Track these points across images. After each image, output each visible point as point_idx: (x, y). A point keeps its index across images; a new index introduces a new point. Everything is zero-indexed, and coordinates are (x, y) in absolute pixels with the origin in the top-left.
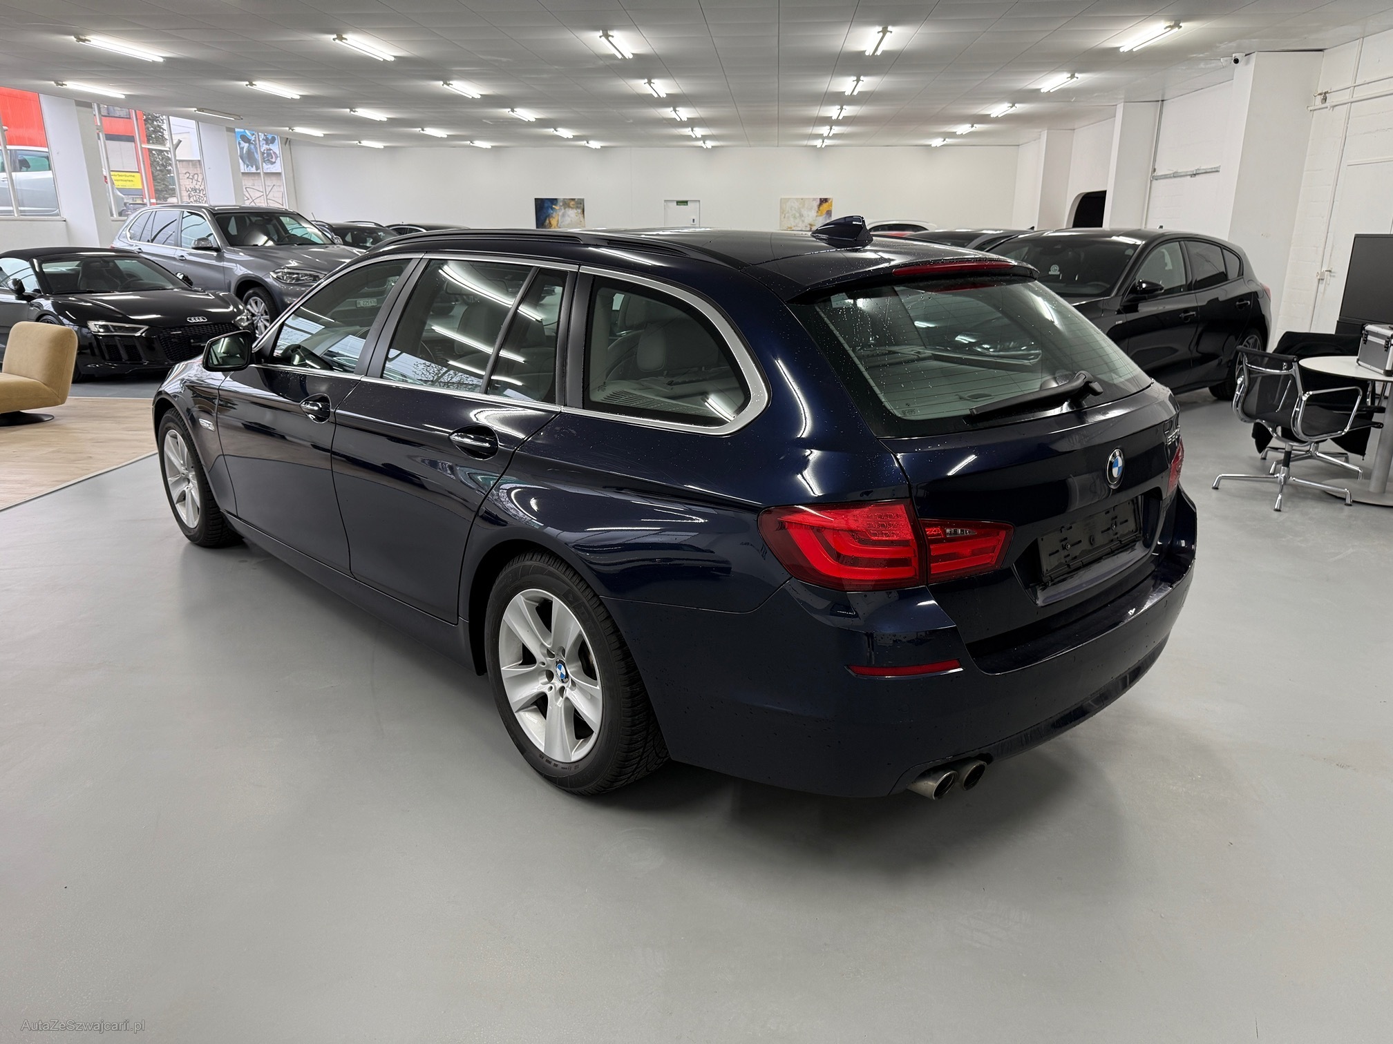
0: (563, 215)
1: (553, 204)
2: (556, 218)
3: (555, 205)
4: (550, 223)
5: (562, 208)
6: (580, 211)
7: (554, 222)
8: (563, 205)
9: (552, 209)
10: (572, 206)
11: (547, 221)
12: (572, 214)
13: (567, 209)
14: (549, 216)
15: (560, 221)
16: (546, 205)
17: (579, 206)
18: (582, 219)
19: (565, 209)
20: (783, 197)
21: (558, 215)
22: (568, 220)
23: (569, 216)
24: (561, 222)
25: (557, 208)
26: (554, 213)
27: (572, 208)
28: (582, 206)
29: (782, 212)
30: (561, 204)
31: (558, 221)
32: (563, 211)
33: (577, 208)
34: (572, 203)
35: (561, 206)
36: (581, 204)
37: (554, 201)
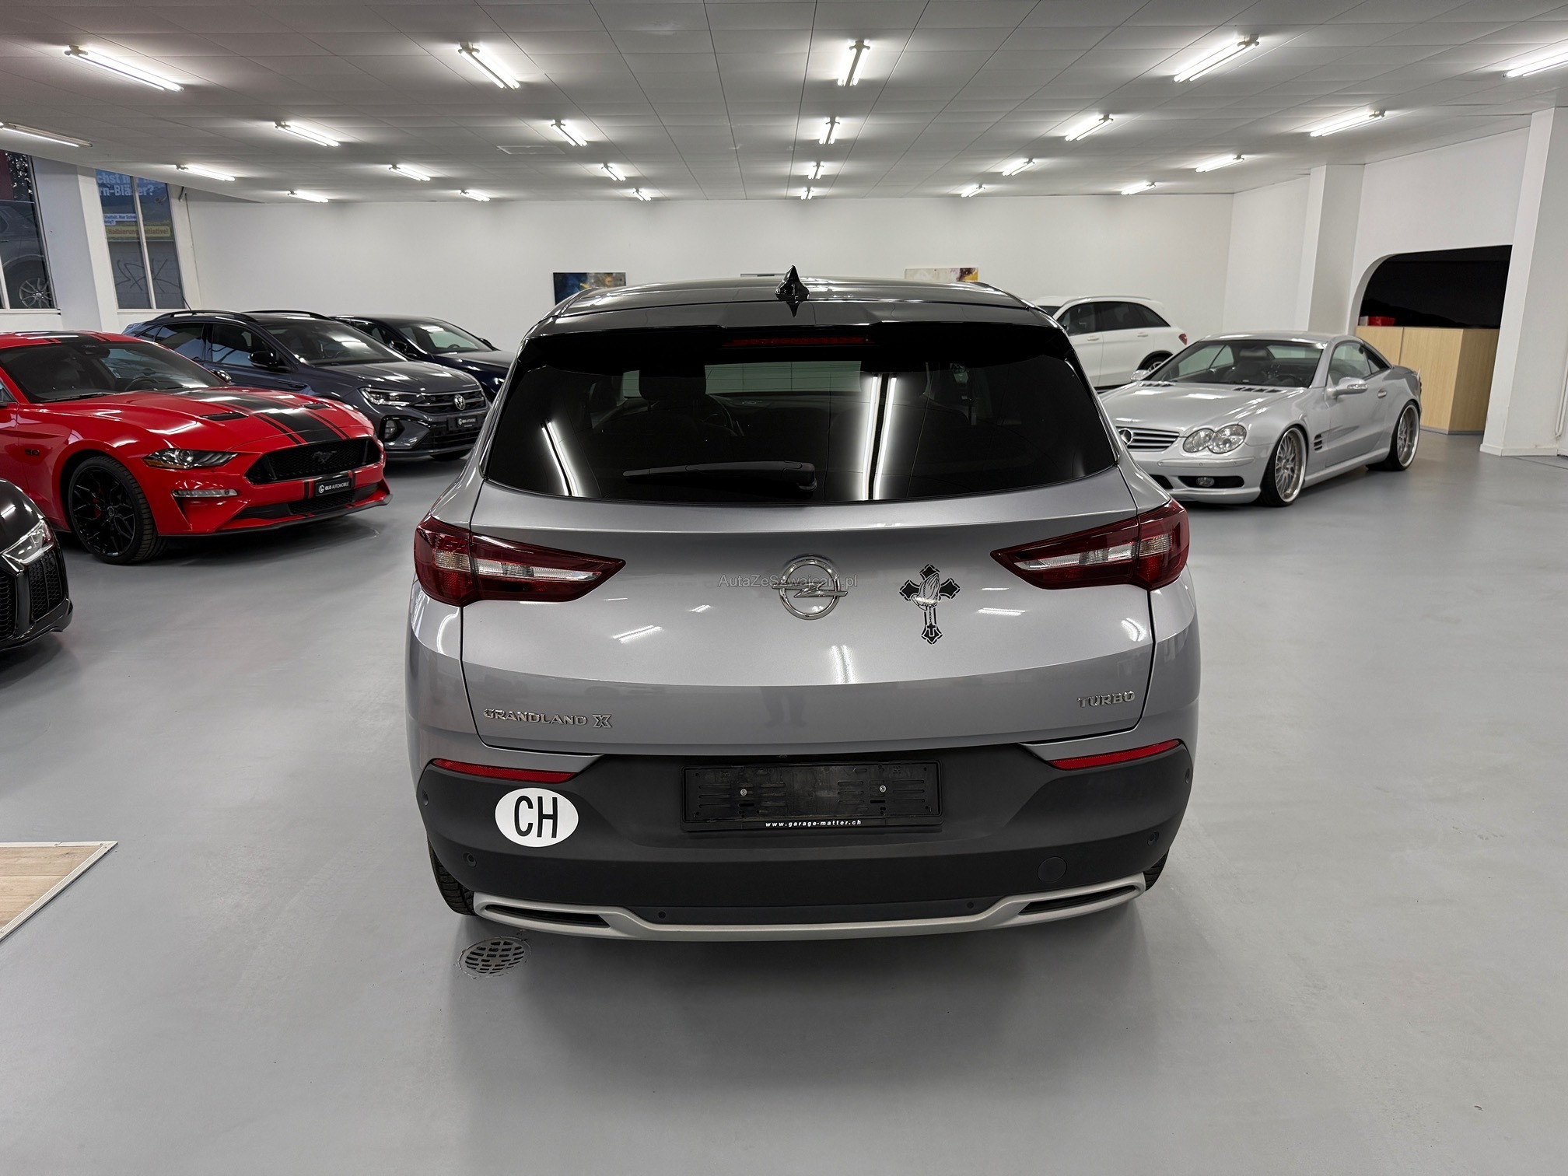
1: (580, 280)
3: (584, 282)
5: (595, 286)
9: (580, 286)
10: (607, 283)
13: (600, 287)
16: (570, 282)
17: (619, 282)
20: (908, 268)
25: (586, 285)
27: (608, 286)
30: (593, 281)
32: (594, 290)
34: (609, 279)
35: (591, 284)
36: (621, 280)
37: (581, 277)
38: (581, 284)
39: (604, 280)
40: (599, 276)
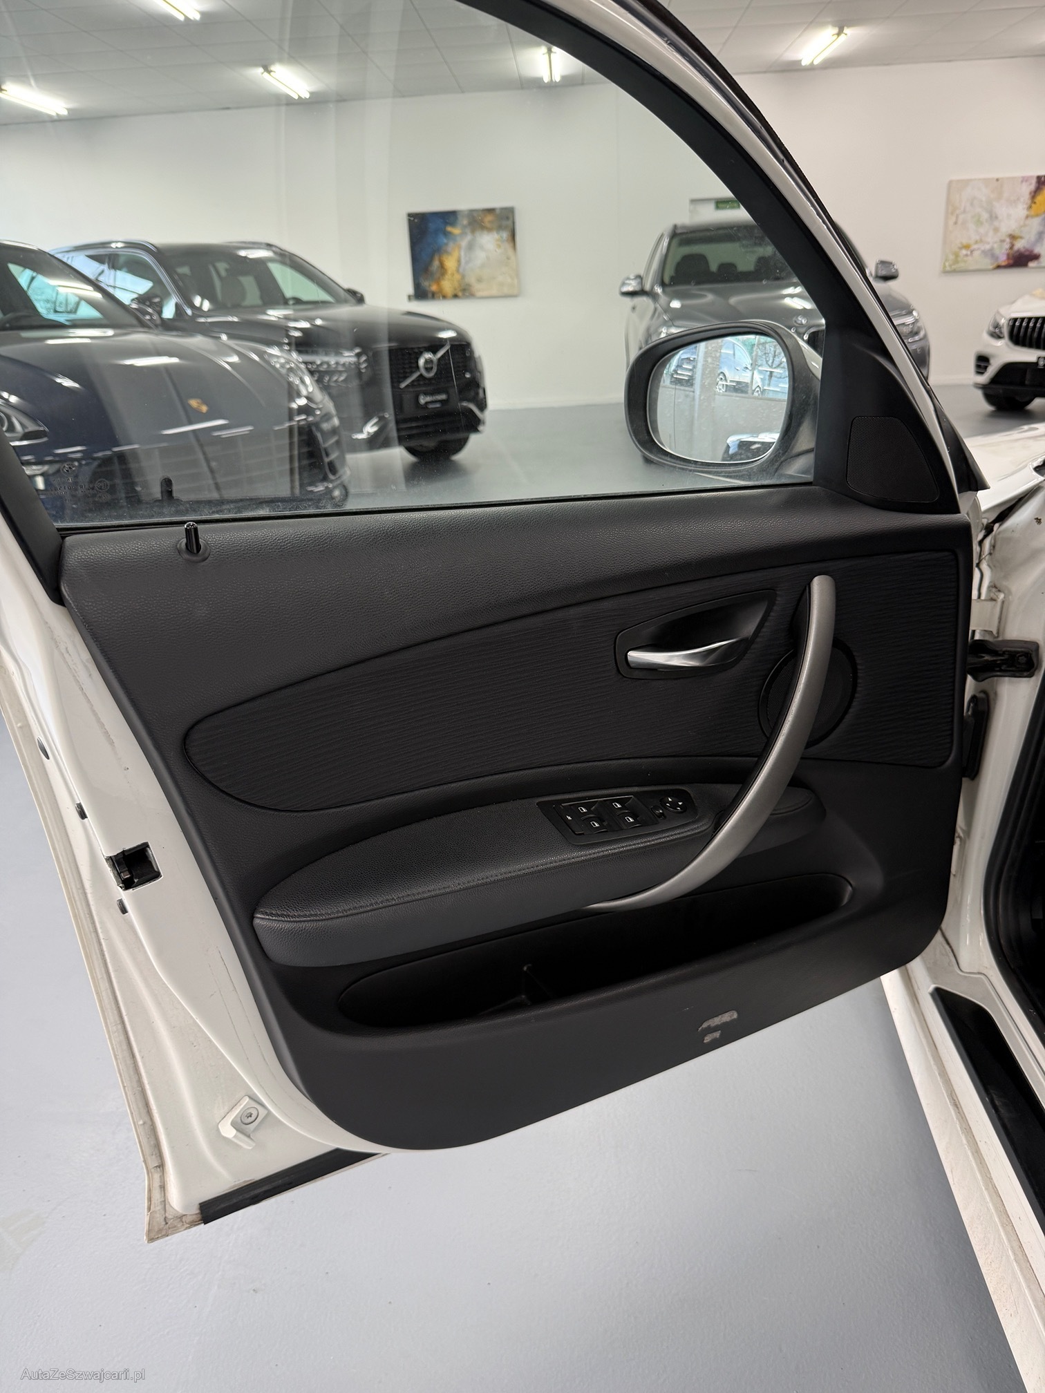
0: (471, 247)
1: (446, 223)
2: (456, 254)
3: (453, 224)
4: (442, 266)
5: (468, 231)
6: (505, 235)
7: (450, 263)
8: (470, 224)
9: (446, 234)
10: (488, 225)
11: (436, 263)
12: (489, 242)
13: (478, 234)
14: (438, 251)
15: (463, 261)
16: (432, 226)
17: (504, 223)
18: (510, 252)
19: (473, 232)
20: (955, 177)
21: (460, 248)
22: (480, 256)
23: (482, 248)
24: (467, 263)
25: (456, 231)
26: (451, 245)
27: (489, 230)
28: (509, 223)
29: (951, 209)
30: (465, 222)
31: (459, 261)
32: (469, 237)
33: (500, 228)
34: (489, 218)
35: (464, 227)
36: (508, 218)
37: (448, 217)
38: (449, 229)
39: (482, 221)
40: (475, 214)
